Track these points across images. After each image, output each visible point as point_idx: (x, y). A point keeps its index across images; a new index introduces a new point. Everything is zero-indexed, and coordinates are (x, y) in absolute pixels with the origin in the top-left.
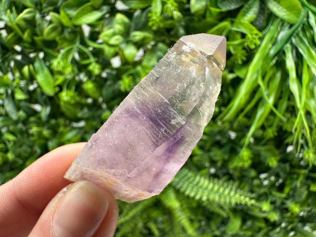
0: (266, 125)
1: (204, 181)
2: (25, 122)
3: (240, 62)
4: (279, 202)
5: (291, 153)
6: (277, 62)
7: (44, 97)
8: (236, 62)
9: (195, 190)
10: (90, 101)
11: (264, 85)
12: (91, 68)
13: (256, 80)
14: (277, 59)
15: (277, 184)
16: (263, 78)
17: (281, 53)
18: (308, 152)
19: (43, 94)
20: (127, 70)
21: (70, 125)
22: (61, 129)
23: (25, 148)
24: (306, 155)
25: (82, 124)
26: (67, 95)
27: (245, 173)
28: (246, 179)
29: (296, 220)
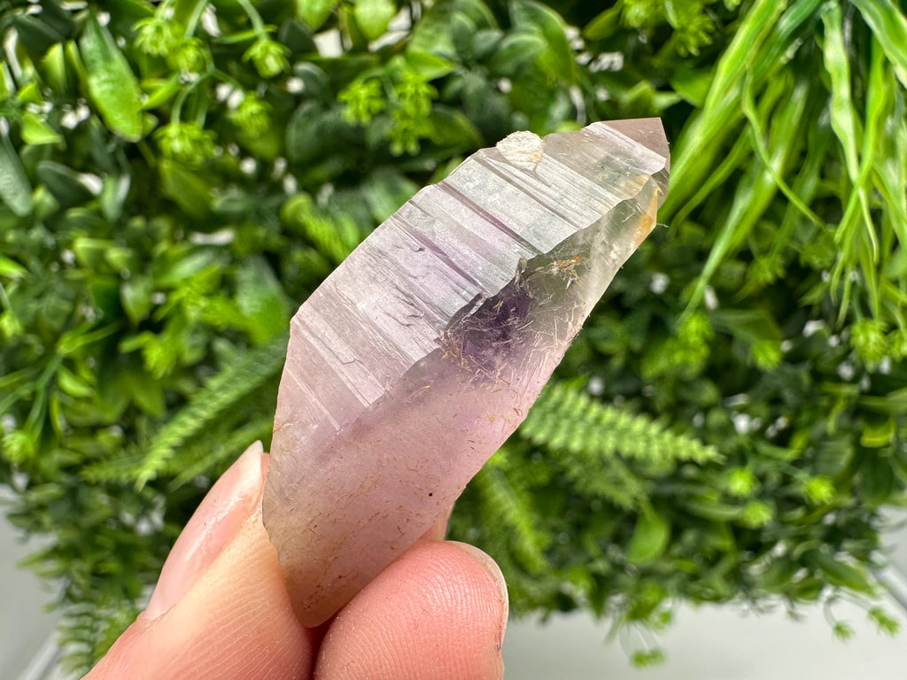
0: (754, 248)
1: (576, 401)
2: (53, 222)
3: (694, 51)
4: (774, 478)
5: (816, 335)
6: (798, 53)
7: (112, 147)
8: (682, 51)
9: (550, 421)
10: (249, 166)
11: (759, 118)
12: (256, 51)
13: (738, 103)
14: (800, 44)
15: (771, 432)
16: (757, 99)
17: (811, 30)
18: (864, 329)
19: (108, 134)
20: (363, 68)
21: (186, 238)
22: (163, 247)
23: (51, 301)
24: (858, 336)
25: (224, 237)
26: (181, 135)
27: (686, 394)
28: (688, 411)
29: (816, 532)
